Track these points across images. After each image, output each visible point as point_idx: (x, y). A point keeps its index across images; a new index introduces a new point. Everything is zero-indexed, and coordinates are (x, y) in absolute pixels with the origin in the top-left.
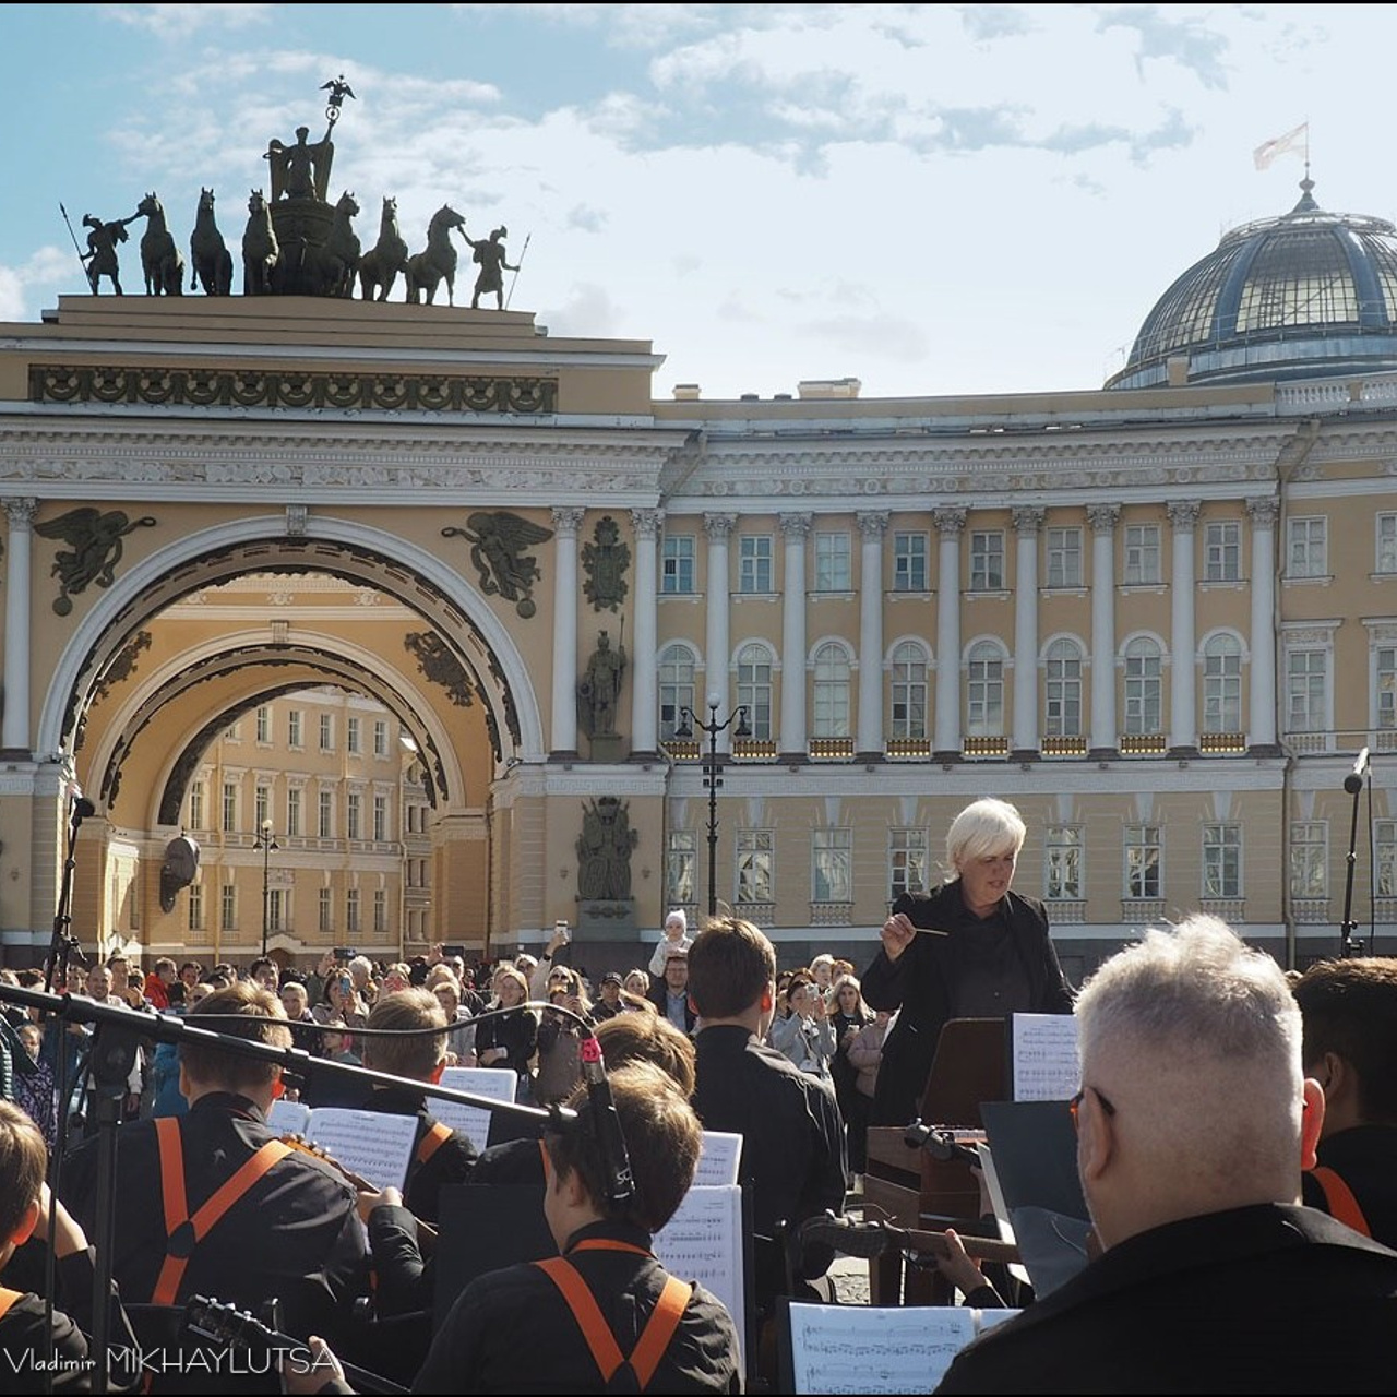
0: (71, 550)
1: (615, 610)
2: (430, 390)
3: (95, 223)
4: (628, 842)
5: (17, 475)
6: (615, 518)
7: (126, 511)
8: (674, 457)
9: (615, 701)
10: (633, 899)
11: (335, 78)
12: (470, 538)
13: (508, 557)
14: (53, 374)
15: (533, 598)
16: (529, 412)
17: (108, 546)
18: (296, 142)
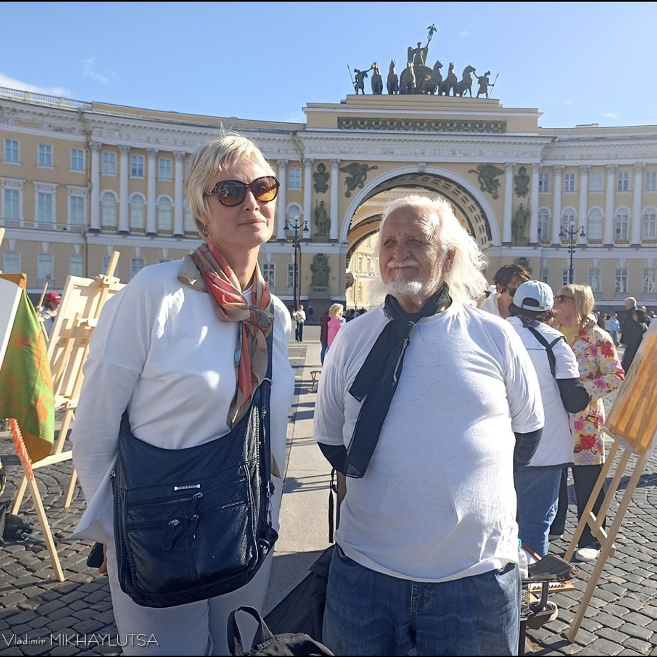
0: (351, 176)
1: (524, 197)
2: (465, 125)
3: (358, 71)
5: (334, 152)
6: (525, 167)
7: (368, 164)
8: (547, 147)
9: (524, 226)
12: (478, 173)
13: (490, 179)
14: (345, 120)
15: (498, 193)
16: (497, 132)
17: (362, 175)
18: (417, 47)
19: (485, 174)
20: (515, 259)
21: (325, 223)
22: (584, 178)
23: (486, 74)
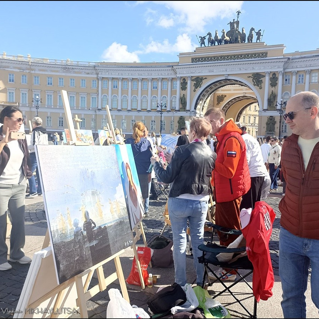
0: (196, 83)
1: (275, 87)
2: (248, 56)
3: (201, 37)
4: (274, 123)
6: (275, 73)
7: (203, 77)
8: (286, 63)
9: (274, 101)
10: (275, 132)
11: (238, 11)
12: (252, 78)
13: (258, 80)
14: (195, 59)
15: (262, 86)
16: (263, 57)
17: (201, 82)
18: (233, 21)
19: (255, 78)
20: (268, 117)
21: (184, 103)
22: (307, 76)
23: (259, 31)
